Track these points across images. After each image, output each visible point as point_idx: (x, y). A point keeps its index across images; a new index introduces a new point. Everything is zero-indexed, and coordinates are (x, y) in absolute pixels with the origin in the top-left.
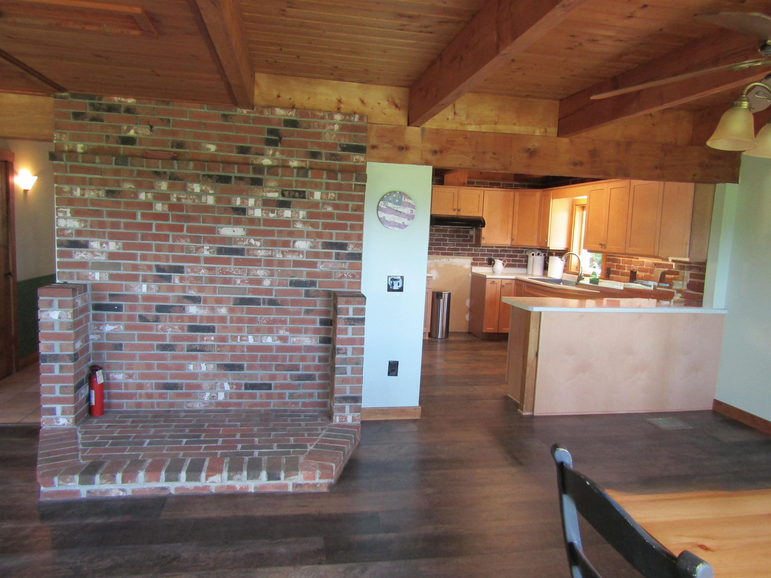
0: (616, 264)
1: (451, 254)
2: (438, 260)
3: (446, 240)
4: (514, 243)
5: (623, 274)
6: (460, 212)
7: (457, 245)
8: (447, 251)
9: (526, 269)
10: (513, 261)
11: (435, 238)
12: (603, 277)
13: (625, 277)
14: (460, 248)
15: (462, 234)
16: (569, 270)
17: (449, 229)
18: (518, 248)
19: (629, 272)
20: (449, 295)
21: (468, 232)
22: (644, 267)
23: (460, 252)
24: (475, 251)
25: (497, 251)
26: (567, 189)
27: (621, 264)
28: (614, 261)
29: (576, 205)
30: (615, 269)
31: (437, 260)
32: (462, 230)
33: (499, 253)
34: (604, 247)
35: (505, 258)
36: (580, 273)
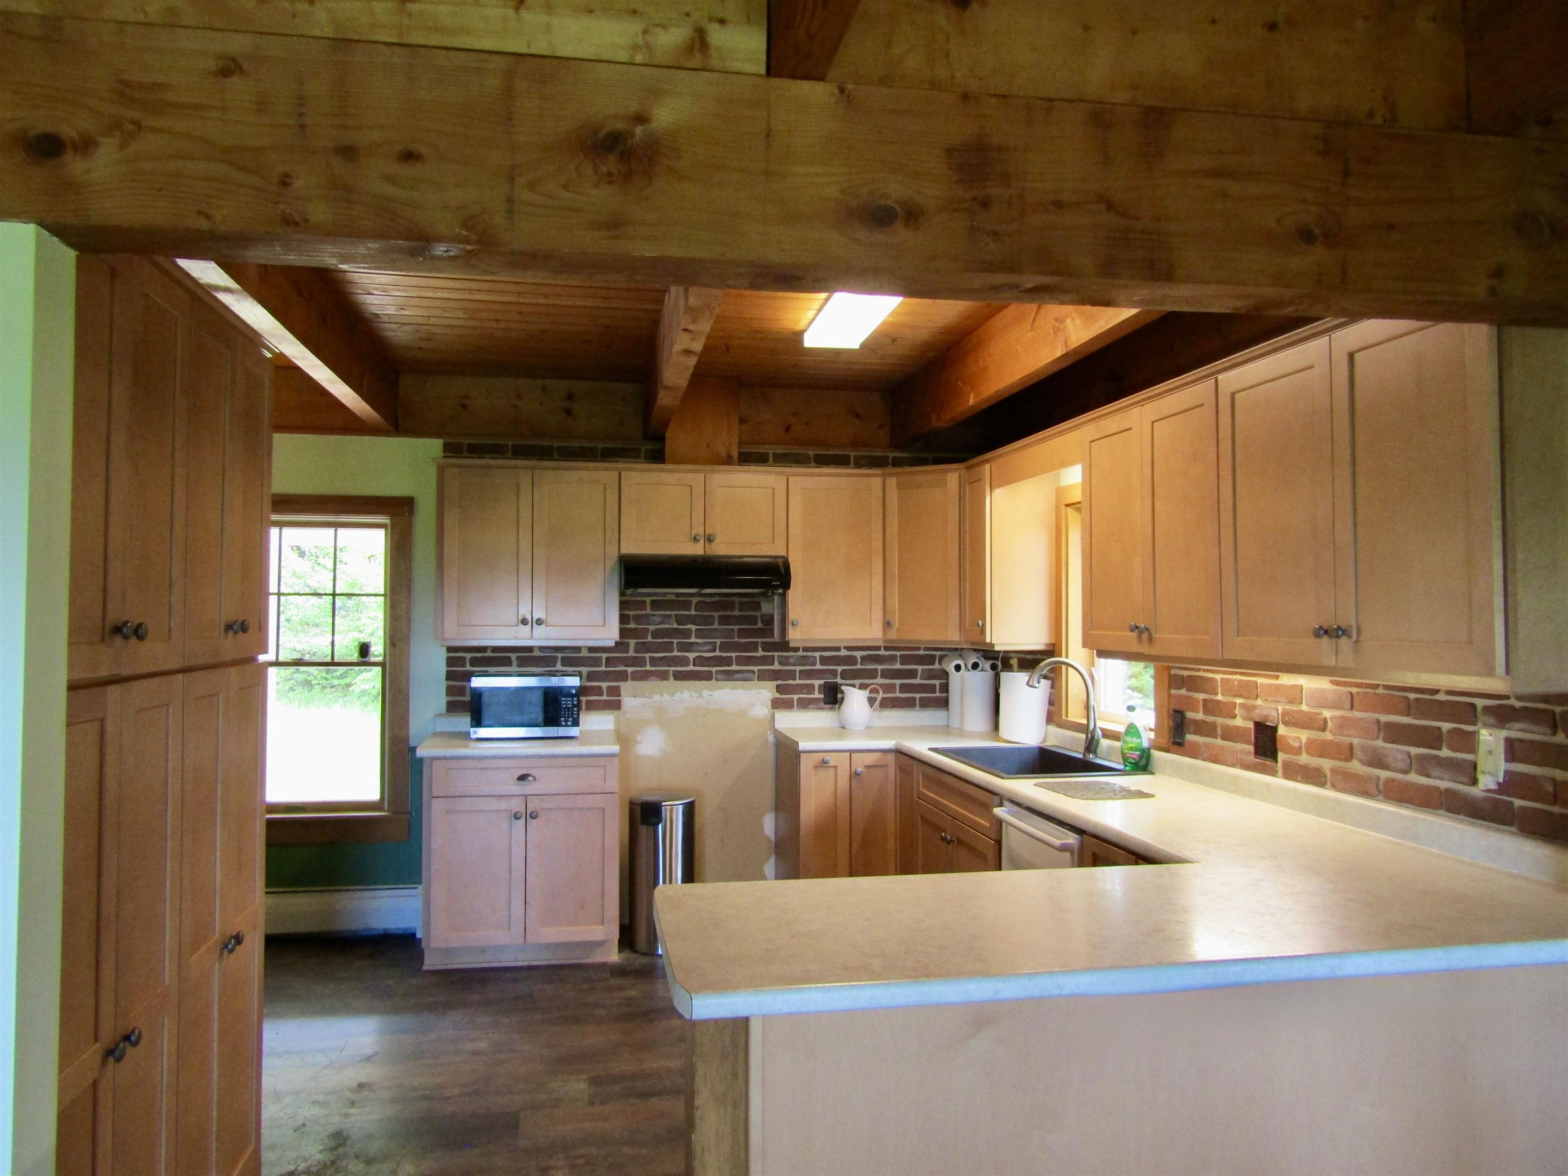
0: (1201, 696)
1: (707, 677)
2: (666, 697)
3: (687, 634)
4: (893, 635)
5: (1230, 735)
6: (713, 544)
7: (723, 647)
8: (691, 668)
9: (945, 712)
10: (904, 688)
11: (652, 628)
12: (1164, 742)
13: (1239, 746)
14: (733, 655)
15: (737, 613)
16: (1064, 717)
17: (695, 600)
18: (918, 649)
19: (1251, 725)
20: (690, 811)
21: (757, 607)
22: (1304, 707)
23: (734, 667)
24: (781, 663)
25: (850, 660)
26: (1027, 451)
27: (1219, 697)
28: (1193, 684)
29: (1067, 506)
30: (1200, 716)
31: (662, 695)
32: (736, 599)
33: (859, 666)
34: (1145, 636)
35: (879, 680)
36: (1091, 726)
